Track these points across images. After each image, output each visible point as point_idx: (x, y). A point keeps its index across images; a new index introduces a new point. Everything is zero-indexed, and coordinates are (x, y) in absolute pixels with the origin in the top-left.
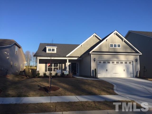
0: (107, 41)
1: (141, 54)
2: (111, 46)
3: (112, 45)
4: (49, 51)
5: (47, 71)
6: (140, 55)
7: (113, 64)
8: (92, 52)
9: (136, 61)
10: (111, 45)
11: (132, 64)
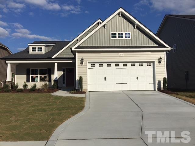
0: (106, 28)
1: (169, 48)
2: (112, 37)
3: (115, 34)
4: (33, 51)
5: (29, 82)
6: (169, 51)
7: (117, 67)
8: (75, 48)
9: (160, 62)
10: (112, 34)
11: (152, 66)
